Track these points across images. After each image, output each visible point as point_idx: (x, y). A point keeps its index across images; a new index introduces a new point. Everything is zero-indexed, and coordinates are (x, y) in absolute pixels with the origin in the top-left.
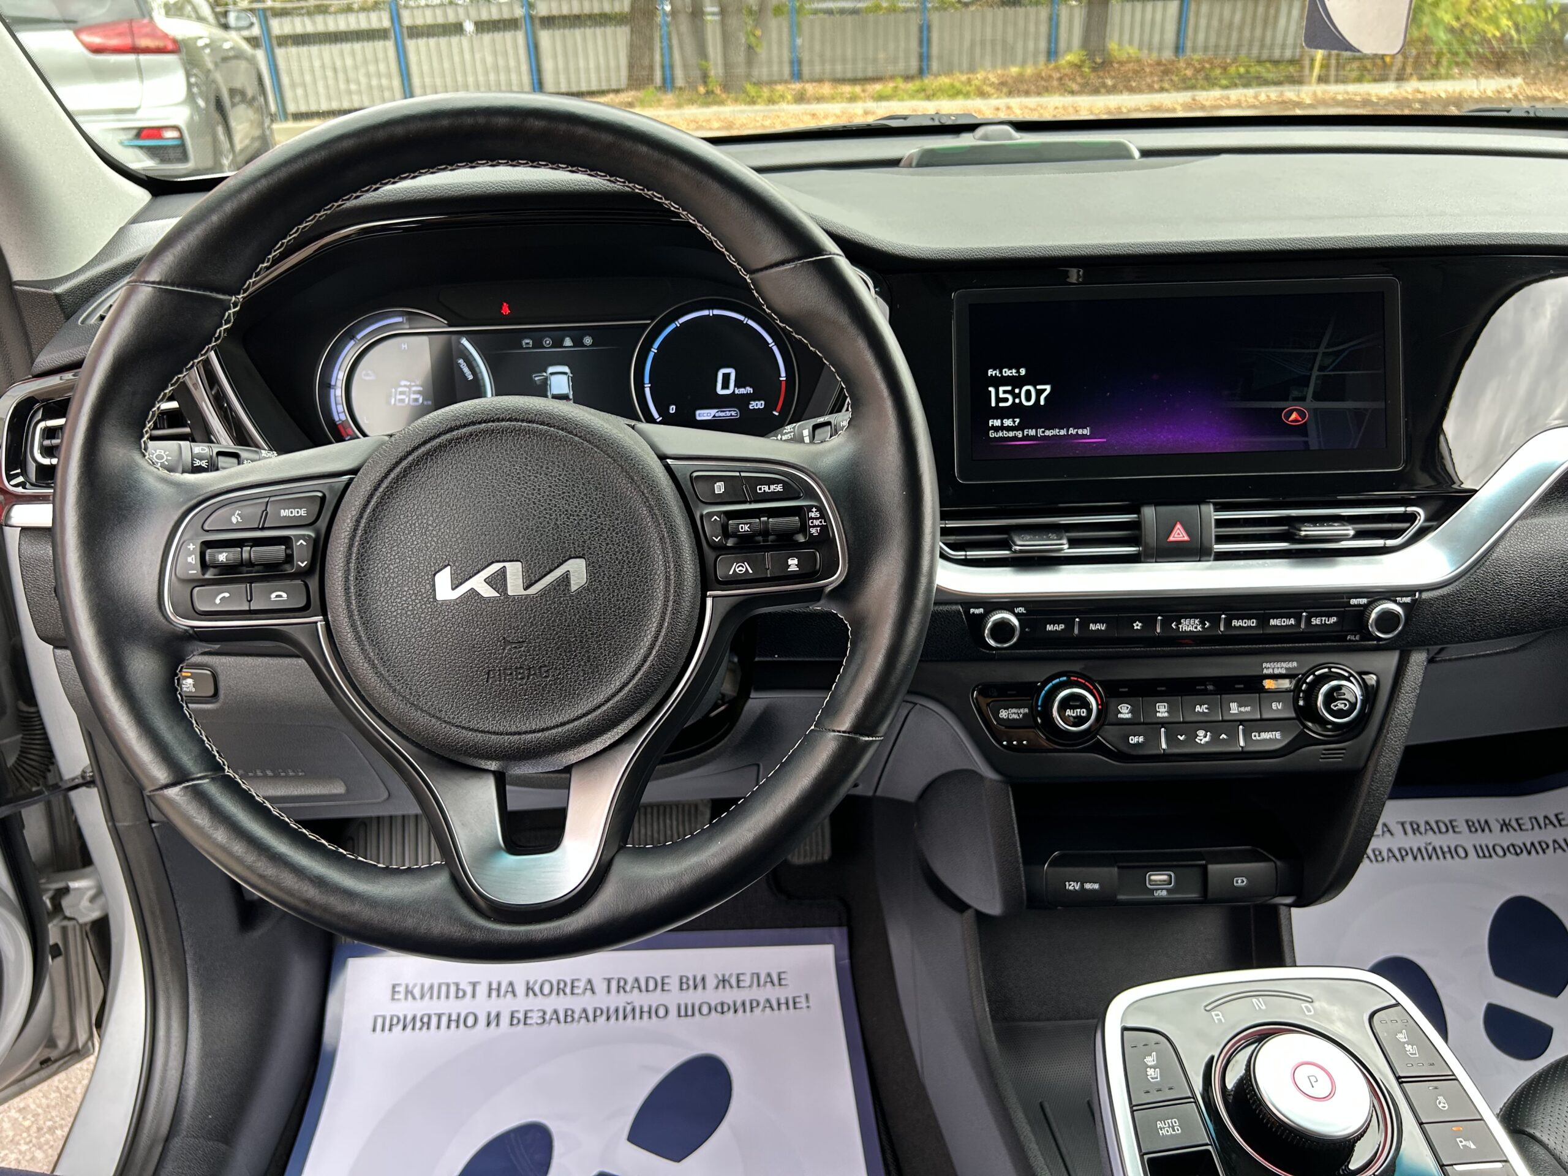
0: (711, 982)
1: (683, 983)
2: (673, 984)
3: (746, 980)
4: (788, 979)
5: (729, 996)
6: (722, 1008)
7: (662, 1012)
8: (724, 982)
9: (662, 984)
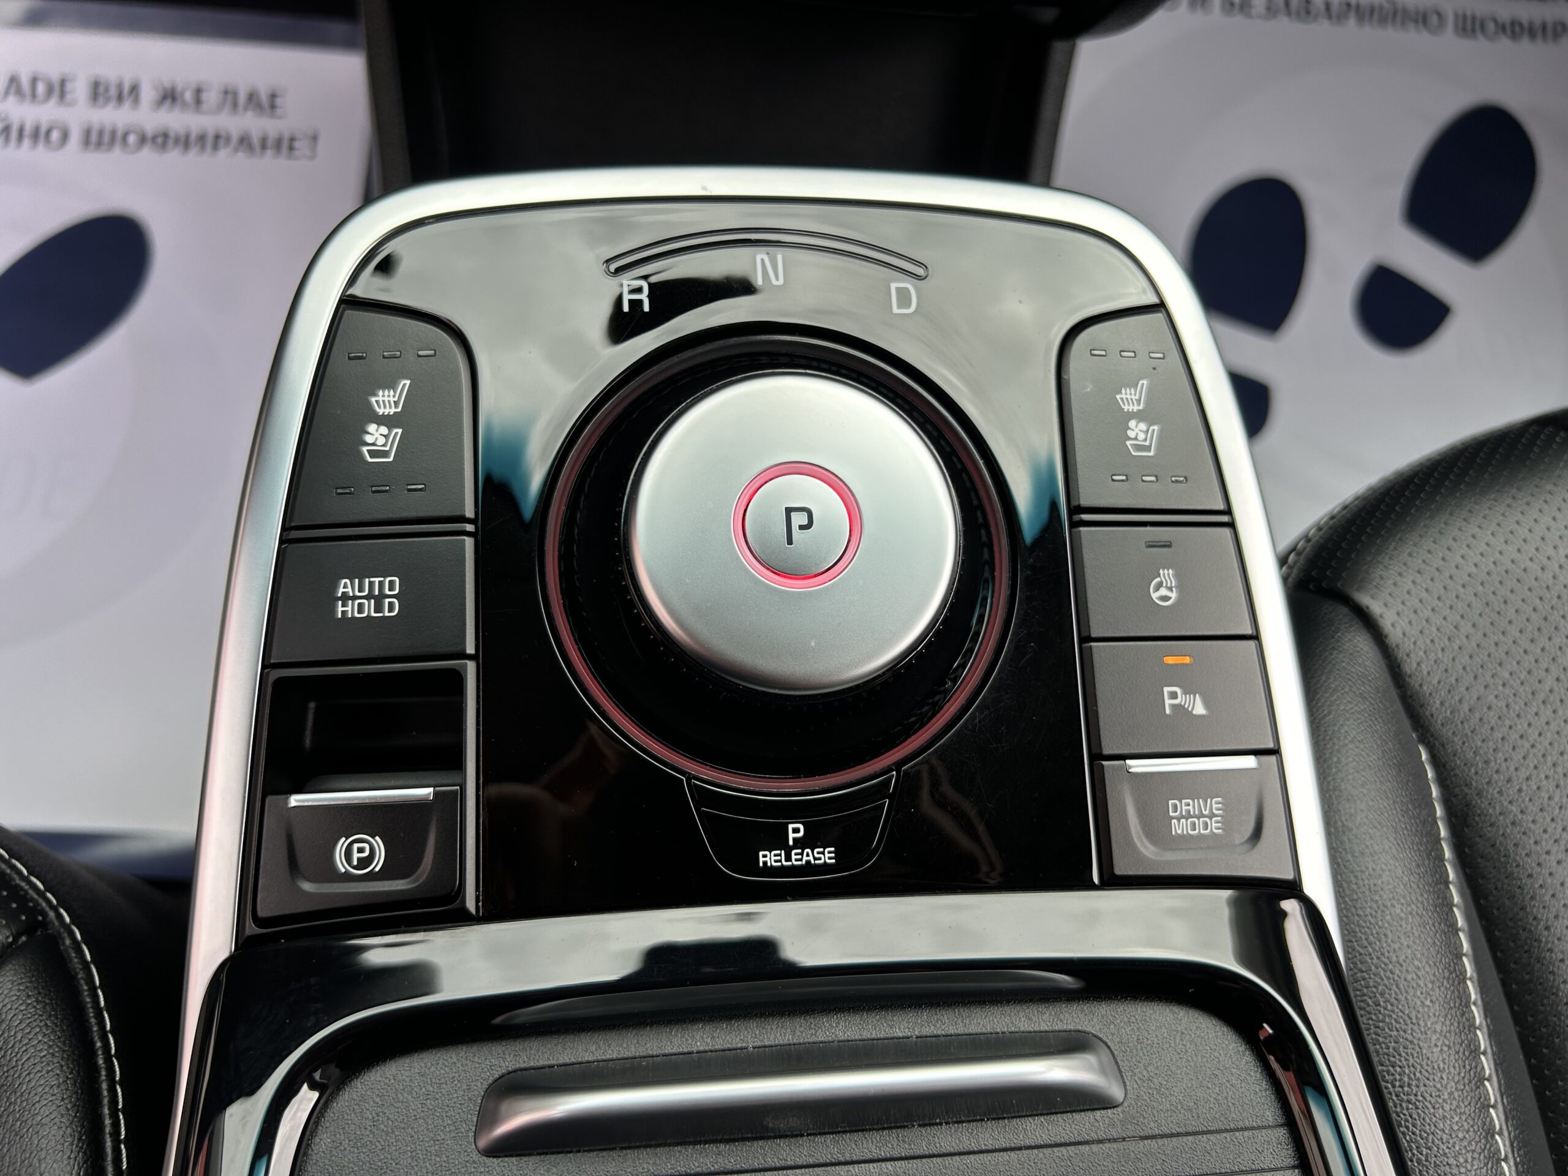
0: (148, 94)
1: (98, 92)
2: (80, 90)
3: (211, 97)
4: (286, 103)
5: (176, 120)
6: (162, 140)
7: (55, 135)
8: (169, 96)
9: (59, 90)
